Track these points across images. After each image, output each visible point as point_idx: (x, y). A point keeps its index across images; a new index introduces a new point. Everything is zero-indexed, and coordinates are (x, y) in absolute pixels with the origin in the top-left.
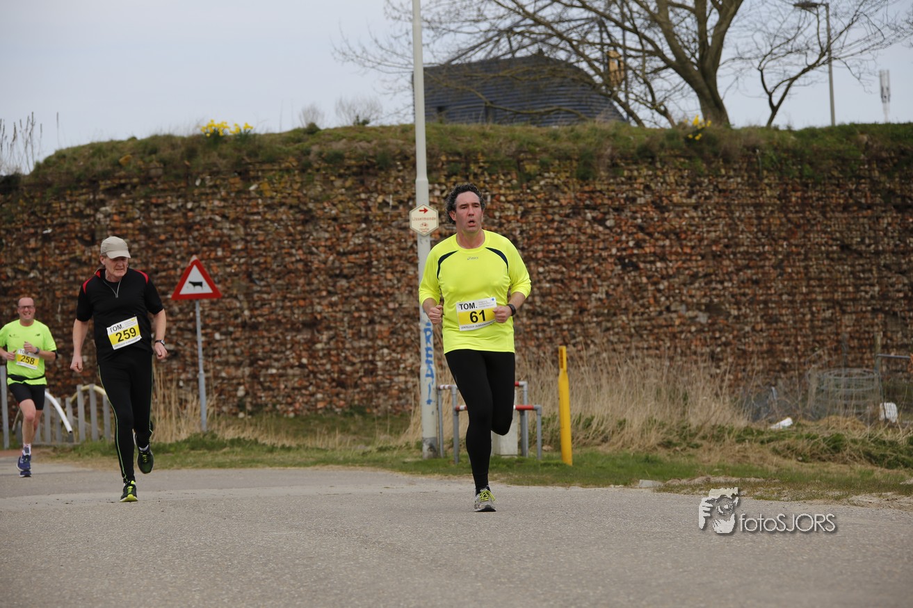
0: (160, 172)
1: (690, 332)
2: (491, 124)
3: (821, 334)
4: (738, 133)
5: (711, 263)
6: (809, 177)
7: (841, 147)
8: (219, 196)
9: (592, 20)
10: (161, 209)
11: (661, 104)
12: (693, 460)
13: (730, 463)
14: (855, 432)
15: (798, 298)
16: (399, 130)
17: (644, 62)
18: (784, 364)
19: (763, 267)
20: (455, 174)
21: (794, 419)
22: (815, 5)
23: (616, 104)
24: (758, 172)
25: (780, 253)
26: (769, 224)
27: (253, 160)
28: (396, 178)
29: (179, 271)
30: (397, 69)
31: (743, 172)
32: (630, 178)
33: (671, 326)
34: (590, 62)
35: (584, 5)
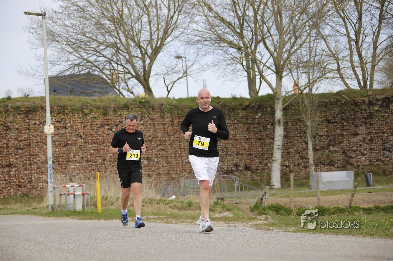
2: (72, 96)
3: (185, 167)
4: (157, 100)
5: (148, 143)
6: (181, 115)
7: (191, 104)
9: (107, 61)
11: (131, 90)
13: (155, 211)
14: (196, 200)
15: (177, 155)
16: (40, 98)
17: (125, 75)
18: (173, 177)
19: (165, 145)
20: (60, 113)
21: (176, 196)
22: (181, 57)
23: (115, 90)
24: (164, 113)
25: (171, 140)
26: (168, 130)
28: (39, 115)
30: (39, 77)
31: (159, 113)
32: (120, 115)
34: (106, 75)
35: (104, 56)
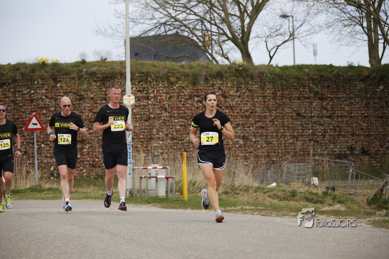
0: (20, 78)
1: (236, 147)
2: (157, 61)
3: (288, 149)
4: (257, 67)
5: (245, 119)
6: (285, 86)
7: (297, 74)
8: (44, 88)
9: (198, 20)
10: (20, 93)
11: (226, 55)
12: (236, 199)
13: (251, 201)
14: (301, 189)
15: (280, 134)
16: (119, 63)
17: (219, 37)
18: (273, 161)
19: (266, 121)
20: (142, 81)
21: (277, 183)
22: (288, 16)
23: (207, 54)
24: (264, 83)
25: (273, 116)
26: (268, 104)
27: (59, 74)
28: (118, 82)
29: (27, 119)
30: (119, 38)
31: (258, 83)
32: (213, 84)
33: (229, 145)
34: (197, 37)
35: (195, 14)
